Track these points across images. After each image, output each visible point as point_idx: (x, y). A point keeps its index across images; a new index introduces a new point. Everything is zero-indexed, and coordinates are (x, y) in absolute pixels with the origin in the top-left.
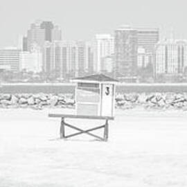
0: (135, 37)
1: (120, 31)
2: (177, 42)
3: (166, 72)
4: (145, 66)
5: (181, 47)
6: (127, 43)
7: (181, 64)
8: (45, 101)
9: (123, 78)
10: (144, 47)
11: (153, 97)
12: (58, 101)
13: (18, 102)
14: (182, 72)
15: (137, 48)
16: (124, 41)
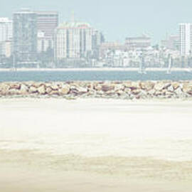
0: (34, 20)
1: (19, 14)
2: (79, 26)
3: (68, 57)
4: (45, 49)
5: (83, 31)
6: (27, 26)
7: (83, 49)
8: (57, 90)
9: (23, 63)
10: (43, 31)
11: (170, 85)
12: (70, 90)
13: (28, 91)
14: (84, 57)
15: (37, 32)
16: (24, 25)
